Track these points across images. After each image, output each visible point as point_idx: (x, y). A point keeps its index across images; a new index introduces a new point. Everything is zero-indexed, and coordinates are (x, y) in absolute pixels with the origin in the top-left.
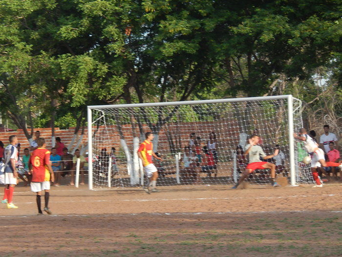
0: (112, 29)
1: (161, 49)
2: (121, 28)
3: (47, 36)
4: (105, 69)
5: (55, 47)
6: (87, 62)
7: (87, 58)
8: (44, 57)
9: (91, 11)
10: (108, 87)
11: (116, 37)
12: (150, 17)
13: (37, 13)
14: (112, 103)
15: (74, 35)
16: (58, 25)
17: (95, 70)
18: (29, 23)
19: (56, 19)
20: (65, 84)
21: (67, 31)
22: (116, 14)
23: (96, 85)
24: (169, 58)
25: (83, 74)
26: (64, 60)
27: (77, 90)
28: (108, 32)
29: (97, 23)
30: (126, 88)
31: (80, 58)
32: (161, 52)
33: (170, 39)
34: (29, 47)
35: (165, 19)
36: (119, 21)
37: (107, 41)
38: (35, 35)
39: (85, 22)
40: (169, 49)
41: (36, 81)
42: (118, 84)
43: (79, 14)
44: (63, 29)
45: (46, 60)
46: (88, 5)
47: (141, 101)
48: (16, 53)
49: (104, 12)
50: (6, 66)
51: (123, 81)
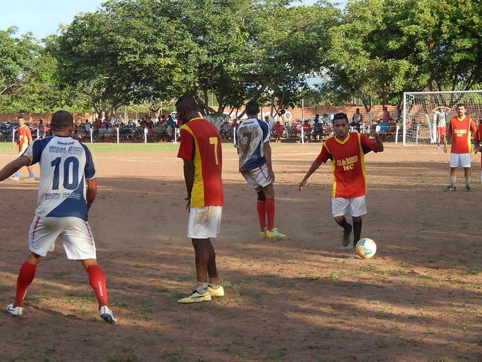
0: (421, 44)
1: (452, 57)
2: (428, 44)
3: (380, 47)
4: (416, 69)
5: (385, 54)
6: (405, 64)
7: (405, 62)
8: (377, 60)
9: (409, 32)
10: (418, 81)
11: (423, 48)
12: (446, 36)
13: (373, 32)
14: (421, 91)
15: (397, 46)
16: (387, 41)
17: (410, 69)
18: (370, 38)
19: (386, 36)
20: (390, 78)
21: (393, 45)
22: (424, 34)
23: (411, 79)
24: (457, 63)
25: (402, 72)
26: (391, 63)
27: (398, 82)
28: (418, 46)
29: (412, 39)
30: (429, 81)
31: (401, 62)
32: (452, 59)
33: (459, 51)
34: (368, 54)
35: (455, 38)
36: (426, 39)
37: (418, 51)
38: (373, 47)
39: (405, 38)
40: (457, 57)
41: (372, 76)
42: (424, 79)
43: (401, 34)
44: (390, 43)
45: (378, 62)
46: (406, 28)
47: (440, 90)
48: (360, 57)
49: (416, 33)
50: (353, 66)
51: (427, 77)
